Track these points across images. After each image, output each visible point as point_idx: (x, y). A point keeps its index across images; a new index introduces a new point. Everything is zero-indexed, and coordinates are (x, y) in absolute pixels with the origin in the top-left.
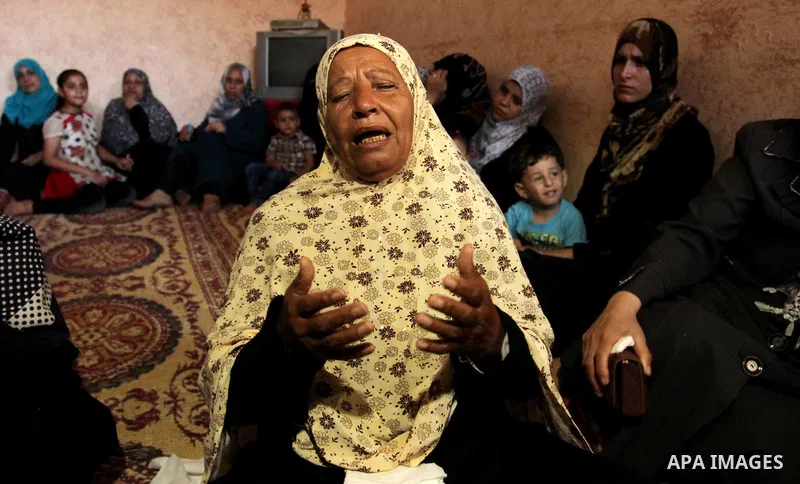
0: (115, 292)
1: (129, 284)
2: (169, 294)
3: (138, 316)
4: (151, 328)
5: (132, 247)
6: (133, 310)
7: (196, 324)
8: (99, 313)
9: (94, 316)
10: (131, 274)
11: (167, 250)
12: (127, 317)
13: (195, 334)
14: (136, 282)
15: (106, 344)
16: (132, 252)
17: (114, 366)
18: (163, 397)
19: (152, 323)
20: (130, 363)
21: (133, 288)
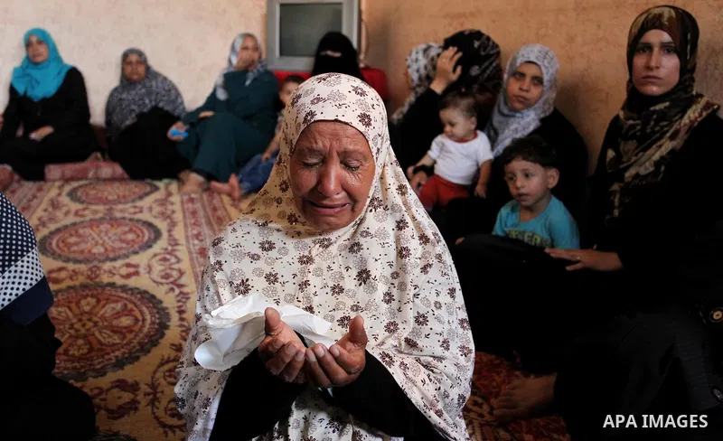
0: (111, 280)
1: (124, 271)
2: (162, 284)
3: (130, 306)
4: (140, 318)
5: (131, 231)
6: (126, 299)
7: (184, 316)
8: (93, 301)
9: (88, 304)
10: (127, 261)
11: (165, 235)
12: (119, 306)
13: (181, 326)
14: (131, 270)
15: (97, 334)
16: (130, 236)
17: (103, 357)
18: (144, 388)
19: (142, 313)
20: (117, 353)
21: (128, 276)
